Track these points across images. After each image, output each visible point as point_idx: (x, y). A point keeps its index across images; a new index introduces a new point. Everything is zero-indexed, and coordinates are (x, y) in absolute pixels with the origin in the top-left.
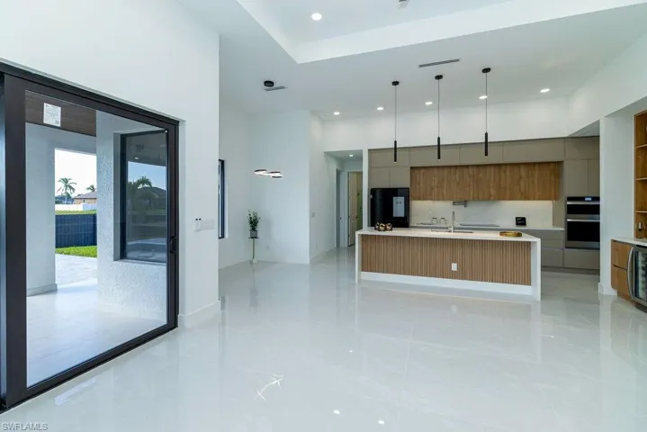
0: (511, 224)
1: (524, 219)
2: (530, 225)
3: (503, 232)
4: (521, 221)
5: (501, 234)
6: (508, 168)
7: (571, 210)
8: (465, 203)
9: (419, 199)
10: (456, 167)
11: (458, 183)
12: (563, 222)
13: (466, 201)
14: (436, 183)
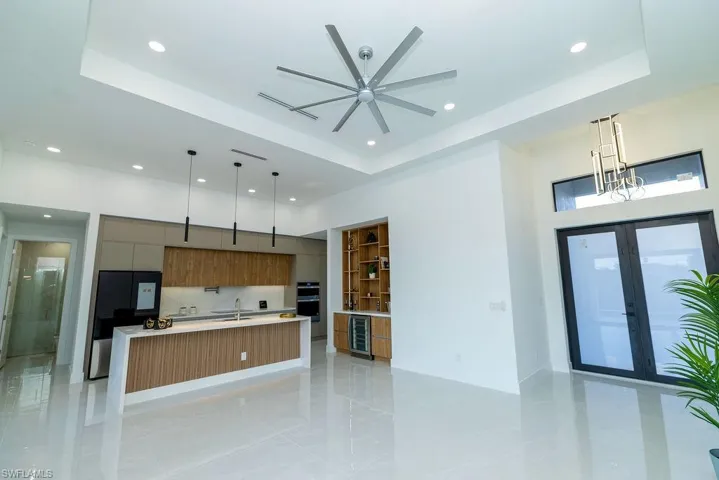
0: (256, 308)
1: (265, 302)
2: (270, 307)
3: (283, 314)
4: (263, 305)
5: (281, 316)
6: (259, 256)
7: (301, 293)
8: (217, 289)
9: (170, 286)
10: (214, 251)
11: (215, 268)
12: (295, 304)
13: (218, 288)
14: (192, 266)
